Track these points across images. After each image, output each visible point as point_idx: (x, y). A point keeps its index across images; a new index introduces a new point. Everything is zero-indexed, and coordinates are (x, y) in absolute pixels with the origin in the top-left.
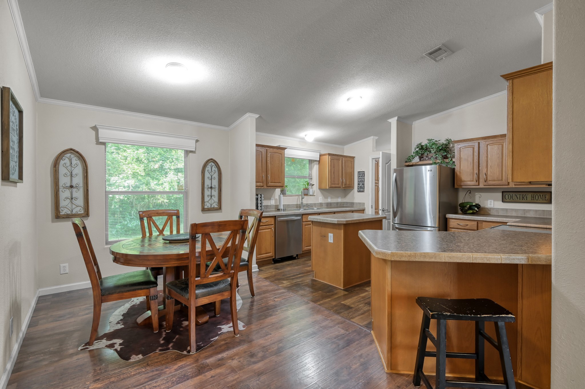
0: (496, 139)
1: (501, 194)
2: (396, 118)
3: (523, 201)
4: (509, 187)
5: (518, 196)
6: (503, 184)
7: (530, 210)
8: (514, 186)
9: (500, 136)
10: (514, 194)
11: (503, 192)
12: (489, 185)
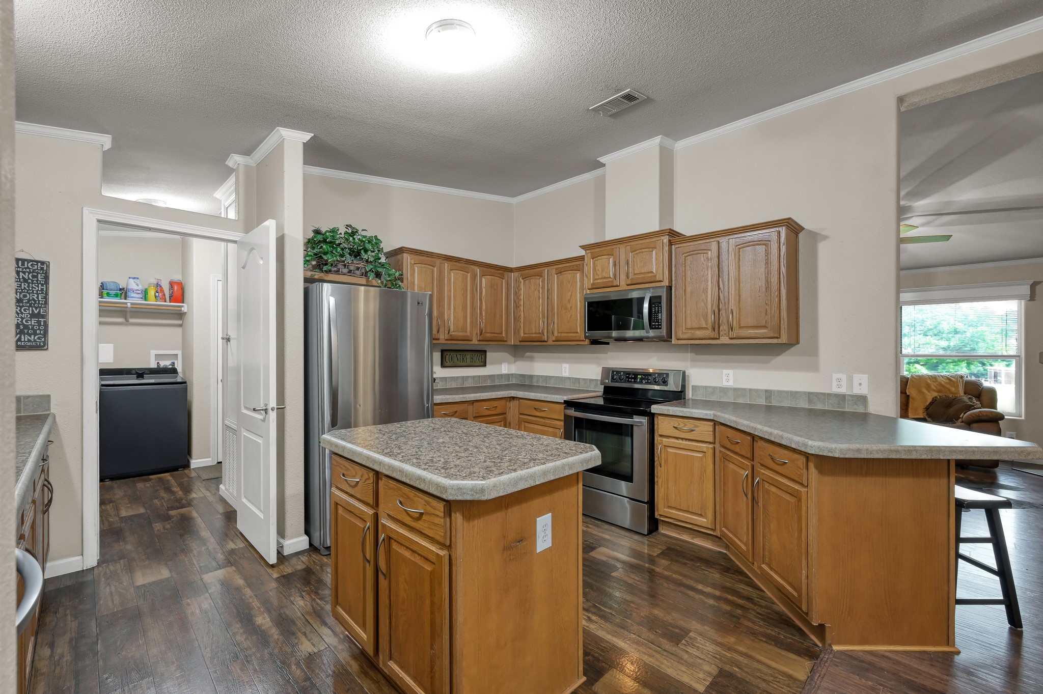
0: (458, 264)
1: (440, 353)
2: (307, 136)
3: (463, 364)
4: (472, 343)
5: (459, 357)
6: (468, 339)
7: (468, 377)
8: (477, 343)
9: (465, 260)
10: (454, 354)
11: (442, 351)
12: (453, 338)
